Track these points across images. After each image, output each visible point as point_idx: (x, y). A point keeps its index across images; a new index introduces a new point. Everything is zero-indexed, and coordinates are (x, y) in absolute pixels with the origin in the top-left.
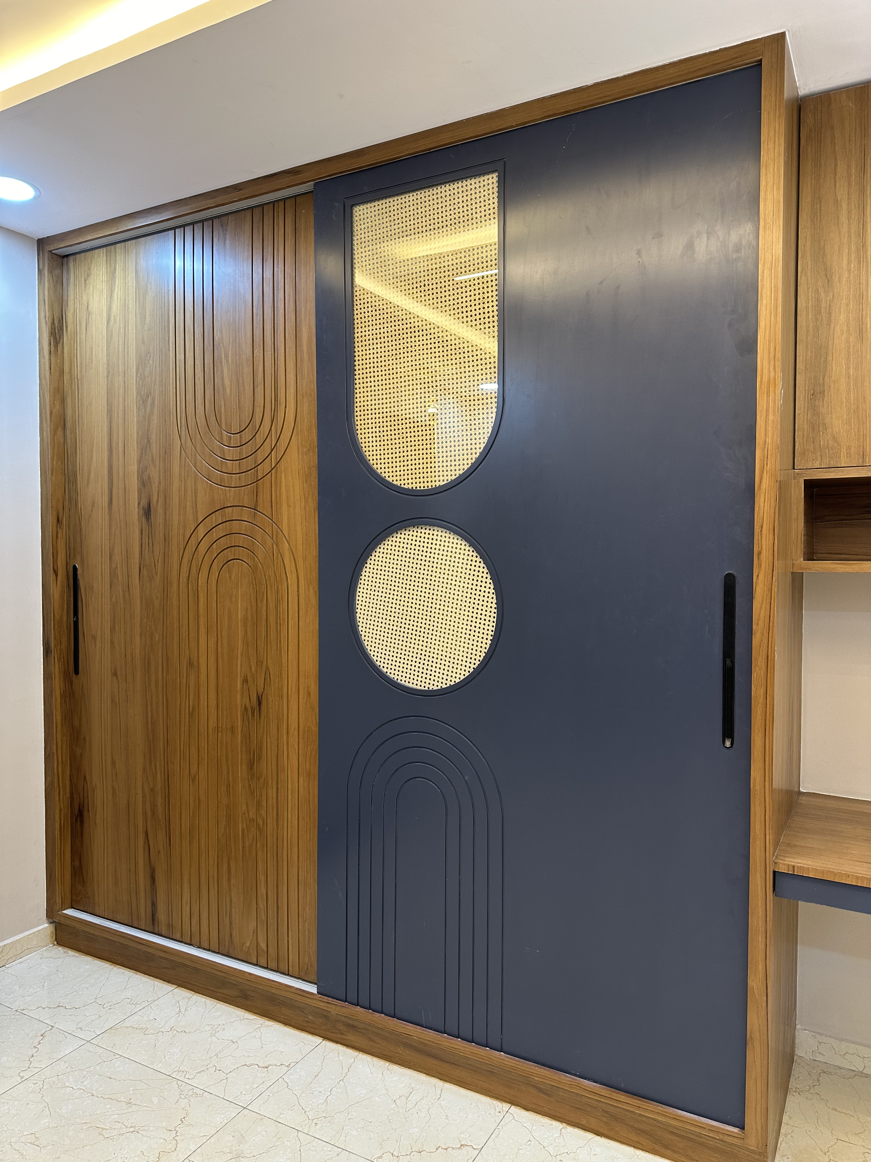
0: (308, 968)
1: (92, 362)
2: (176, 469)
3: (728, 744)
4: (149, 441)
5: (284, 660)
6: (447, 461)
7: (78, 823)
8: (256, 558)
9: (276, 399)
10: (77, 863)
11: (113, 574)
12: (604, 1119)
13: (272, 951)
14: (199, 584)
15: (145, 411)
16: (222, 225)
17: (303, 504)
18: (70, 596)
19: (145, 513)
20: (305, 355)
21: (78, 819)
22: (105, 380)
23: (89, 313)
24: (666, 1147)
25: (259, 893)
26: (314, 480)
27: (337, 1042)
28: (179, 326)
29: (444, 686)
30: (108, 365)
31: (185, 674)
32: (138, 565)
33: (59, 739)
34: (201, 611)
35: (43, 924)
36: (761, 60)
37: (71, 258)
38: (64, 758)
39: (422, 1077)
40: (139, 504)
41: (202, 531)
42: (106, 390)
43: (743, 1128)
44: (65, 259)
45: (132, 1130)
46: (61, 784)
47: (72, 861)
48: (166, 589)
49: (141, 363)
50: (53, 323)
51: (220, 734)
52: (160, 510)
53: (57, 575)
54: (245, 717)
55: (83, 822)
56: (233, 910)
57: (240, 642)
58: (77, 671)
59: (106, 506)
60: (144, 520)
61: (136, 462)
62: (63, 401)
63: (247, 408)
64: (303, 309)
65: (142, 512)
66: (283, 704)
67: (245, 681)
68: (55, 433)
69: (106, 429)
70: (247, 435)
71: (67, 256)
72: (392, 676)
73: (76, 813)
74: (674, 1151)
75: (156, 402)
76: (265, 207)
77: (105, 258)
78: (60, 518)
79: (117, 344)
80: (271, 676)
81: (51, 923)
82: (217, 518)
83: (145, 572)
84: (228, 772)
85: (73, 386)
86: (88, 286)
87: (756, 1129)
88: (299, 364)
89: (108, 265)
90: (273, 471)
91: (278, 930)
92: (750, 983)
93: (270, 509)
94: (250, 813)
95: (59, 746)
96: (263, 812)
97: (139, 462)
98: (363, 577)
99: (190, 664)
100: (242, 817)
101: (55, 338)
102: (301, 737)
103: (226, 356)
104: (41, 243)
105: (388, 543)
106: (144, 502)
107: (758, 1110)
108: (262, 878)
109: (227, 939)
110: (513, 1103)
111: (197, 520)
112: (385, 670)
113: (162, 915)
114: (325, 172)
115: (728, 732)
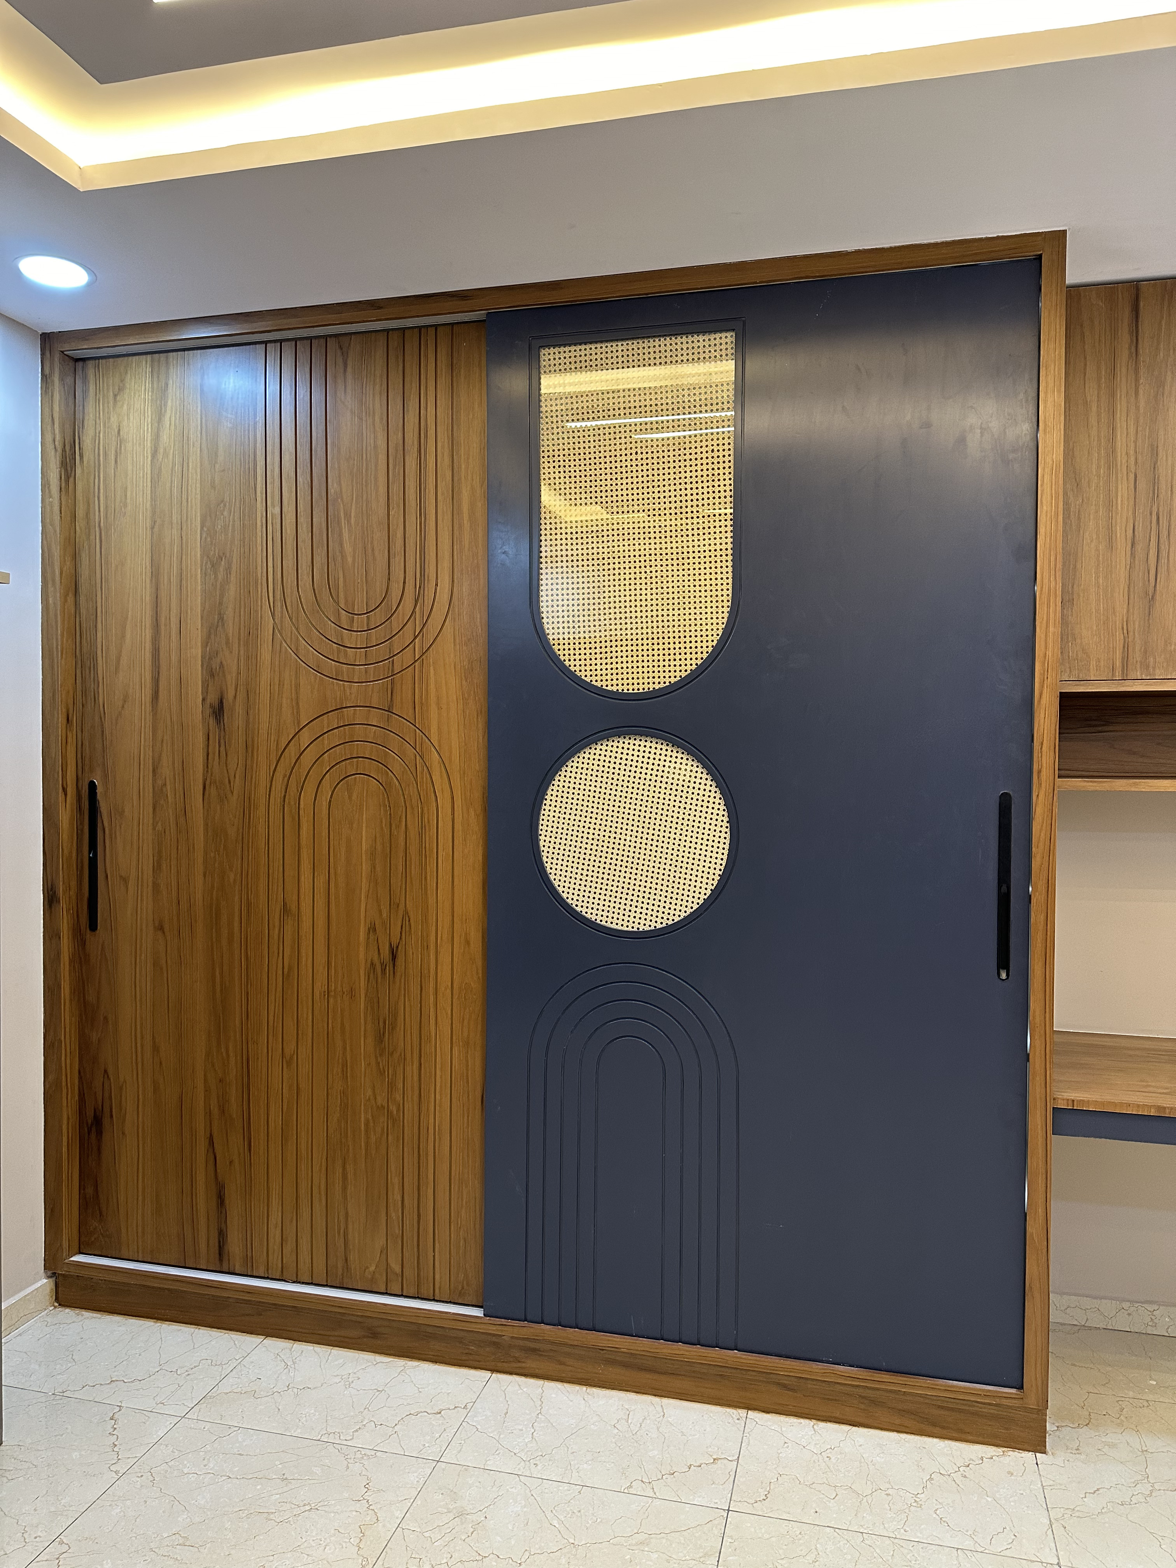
0: (463, 1288)
1: (125, 505)
2: (266, 654)
3: (1003, 975)
4: (221, 618)
5: (431, 901)
6: (664, 660)
7: (93, 1136)
8: (390, 772)
9: (422, 574)
10: (90, 1190)
11: (159, 794)
12: (863, 1406)
13: (410, 1273)
14: (302, 806)
15: (216, 577)
16: (341, 348)
17: (461, 706)
18: (82, 824)
19: (214, 712)
20: (465, 522)
21: (94, 1129)
22: (149, 532)
23: (121, 441)
24: (934, 1425)
25: (390, 1201)
26: (480, 677)
27: (511, 1373)
28: (273, 471)
29: (659, 926)
30: (154, 513)
31: (277, 924)
32: (201, 782)
33: (67, 1021)
34: (304, 842)
35: (41, 1280)
36: (1040, 256)
37: (91, 364)
38: (73, 1047)
39: (632, 1396)
40: (204, 700)
41: (305, 737)
42: (149, 546)
43: (1020, 1387)
44: (80, 364)
45: (308, 1508)
46: (69, 1085)
47: (82, 1187)
48: (247, 812)
49: (210, 514)
50: (64, 450)
51: (331, 1000)
52: (239, 709)
53: (66, 795)
54: (371, 975)
55: (101, 1133)
56: (350, 1227)
57: (364, 880)
58: (93, 926)
59: (149, 702)
60: (212, 722)
61: (199, 644)
62: (75, 557)
63: (378, 584)
64: (463, 466)
65: (208, 711)
66: (429, 956)
67: (372, 929)
68: (66, 601)
69: (148, 598)
70: (378, 617)
71: (83, 360)
72: (588, 916)
73: (90, 1122)
74: (943, 1428)
75: (234, 567)
76: (407, 333)
77: (149, 369)
78: (70, 716)
79: (168, 485)
80: (412, 921)
81: (49, 1277)
82: (333, 720)
83: (213, 791)
84: (345, 1049)
85: (92, 537)
86: (119, 404)
87: (1037, 1385)
88: (456, 533)
89: (155, 379)
90: (416, 664)
91: (418, 1245)
92: (1029, 1230)
93: (411, 711)
94: (379, 1098)
95: (68, 1030)
96: (397, 1096)
97: (205, 644)
98: (548, 797)
99: (285, 910)
100: (365, 1105)
101: (66, 470)
102: (455, 997)
103: (348, 516)
104: (48, 340)
105: (584, 755)
106: (212, 698)
107: (1038, 1365)
108: (395, 1181)
109: (340, 1265)
110: (749, 1408)
111: (299, 723)
112: (579, 909)
113: (235, 1246)
114: (504, 304)
115: (1003, 962)
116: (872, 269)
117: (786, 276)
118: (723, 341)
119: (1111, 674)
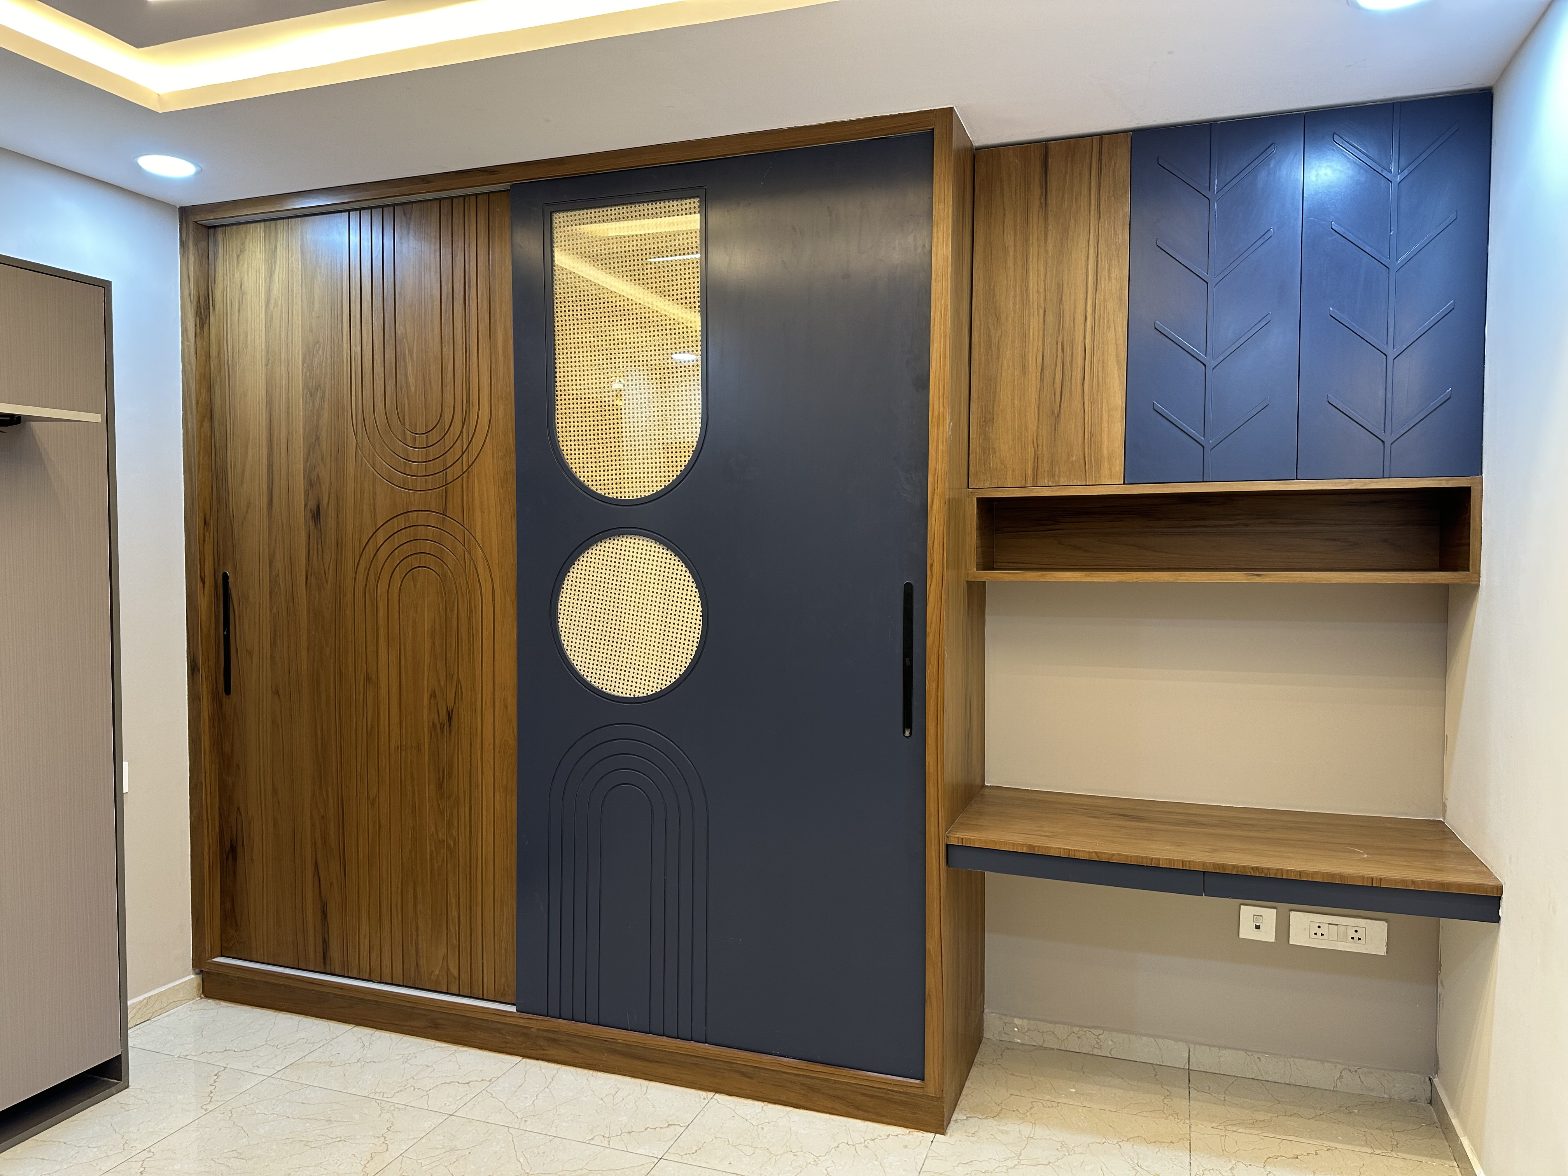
0: (504, 990)
1: (247, 347)
2: (351, 469)
3: (907, 733)
4: (317, 438)
5: (478, 672)
6: (652, 472)
7: (230, 862)
8: (445, 566)
9: (468, 400)
10: (228, 905)
11: (274, 582)
12: (803, 1092)
13: (465, 977)
14: (379, 593)
15: (314, 405)
16: (405, 214)
17: (499, 510)
18: (218, 606)
19: (313, 516)
20: (500, 358)
21: (230, 856)
22: (264, 368)
23: (243, 294)
24: (858, 1108)
25: (450, 917)
26: (512, 486)
27: (537, 1059)
28: (355, 317)
29: (650, 693)
30: (267, 353)
31: (362, 690)
32: (304, 573)
33: (208, 768)
34: (381, 622)
35: (189, 975)
36: (933, 129)
37: (220, 230)
38: (213, 787)
39: (628, 1079)
40: (305, 505)
41: (381, 536)
42: (264, 381)
43: (923, 1079)
44: (212, 230)
45: (338, 1140)
46: (209, 818)
47: (223, 903)
48: (338, 597)
49: (309, 354)
50: (198, 302)
51: (403, 754)
52: (332, 512)
53: (204, 584)
54: (433, 733)
55: (236, 859)
56: (420, 938)
57: (426, 655)
58: (228, 691)
59: (265, 508)
60: (312, 523)
61: (302, 460)
62: (210, 389)
63: (434, 408)
64: (498, 310)
65: (309, 514)
66: (476, 717)
67: (433, 695)
68: (202, 425)
69: (264, 423)
70: (434, 437)
71: (215, 227)
72: (596, 685)
73: (227, 850)
74: (865, 1111)
75: (327, 395)
76: (455, 200)
77: (262, 234)
78: (207, 519)
79: (278, 329)
80: (463, 689)
81: (197, 974)
82: (401, 522)
83: (313, 580)
84: (414, 793)
85: (223, 373)
86: (241, 263)
87: (935, 1078)
88: (493, 366)
89: (267, 240)
90: (464, 475)
91: (471, 954)
92: (927, 945)
93: (460, 514)
94: (440, 834)
95: (208, 775)
96: (454, 832)
97: (306, 460)
98: (565, 586)
99: (368, 679)
100: (429, 839)
101: (201, 318)
102: (497, 751)
103: (411, 352)
104: (185, 213)
105: (592, 551)
106: (312, 504)
107: (936, 1060)
108: (454, 901)
109: (413, 969)
110: (717, 1092)
111: (376, 525)
112: (589, 679)
113: (335, 953)
114: (523, 177)
115: (908, 723)
116: (802, 144)
117: (737, 151)
118: (692, 206)
119: (1024, 482)
